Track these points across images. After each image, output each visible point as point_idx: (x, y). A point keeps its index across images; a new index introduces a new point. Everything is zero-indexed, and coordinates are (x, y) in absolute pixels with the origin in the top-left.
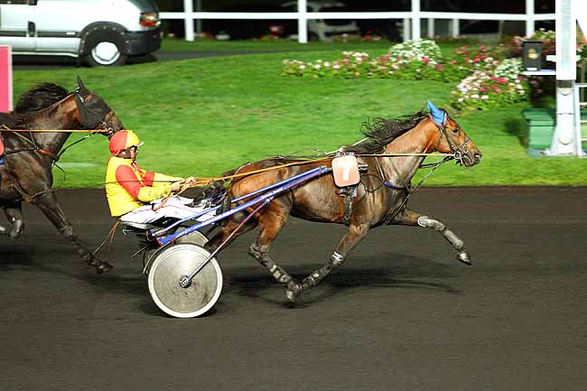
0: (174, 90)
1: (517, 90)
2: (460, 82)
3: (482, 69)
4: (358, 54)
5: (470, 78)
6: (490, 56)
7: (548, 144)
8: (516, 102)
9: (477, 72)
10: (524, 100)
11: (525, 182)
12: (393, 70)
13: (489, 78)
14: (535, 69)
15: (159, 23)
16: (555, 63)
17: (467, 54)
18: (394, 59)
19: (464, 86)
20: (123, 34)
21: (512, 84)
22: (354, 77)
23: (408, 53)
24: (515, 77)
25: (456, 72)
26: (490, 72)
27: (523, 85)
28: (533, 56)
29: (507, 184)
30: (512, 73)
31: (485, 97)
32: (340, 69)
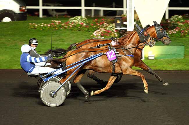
1: (115, 35)
2: (94, 32)
3: (102, 27)
4: (57, 21)
5: (98, 30)
6: (106, 22)
9: (101, 28)
12: (70, 27)
13: (105, 30)
14: (119, 27)
15: (26, 10)
16: (126, 25)
17: (97, 22)
18: (70, 23)
19: (95, 33)
20: (13, 14)
21: (113, 33)
22: (55, 30)
23: (76, 21)
24: (114, 30)
25: (93, 28)
27: (117, 33)
28: (119, 22)
30: (113, 29)
31: (103, 37)
32: (51, 27)
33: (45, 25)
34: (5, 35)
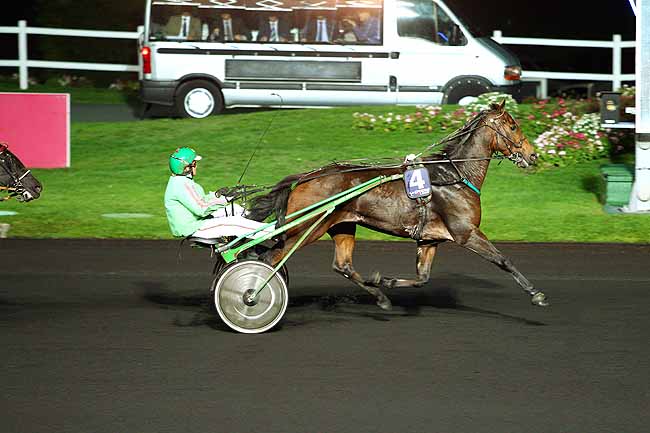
0: (239, 143)
1: (596, 146)
2: (537, 137)
3: (560, 124)
4: (432, 108)
5: (548, 133)
6: (568, 111)
7: (626, 200)
8: (594, 158)
9: (555, 127)
10: (604, 157)
11: (601, 239)
13: (567, 133)
14: (613, 121)
16: (634, 116)
17: (545, 109)
18: (468, 113)
19: (540, 141)
21: (591, 140)
22: (428, 131)
23: (483, 107)
24: (594, 132)
25: (534, 127)
26: (569, 127)
27: (602, 141)
28: (612, 108)
29: (582, 240)
30: (591, 128)
31: (562, 153)
32: (413, 123)
33: (398, 118)
34: (286, 148)
